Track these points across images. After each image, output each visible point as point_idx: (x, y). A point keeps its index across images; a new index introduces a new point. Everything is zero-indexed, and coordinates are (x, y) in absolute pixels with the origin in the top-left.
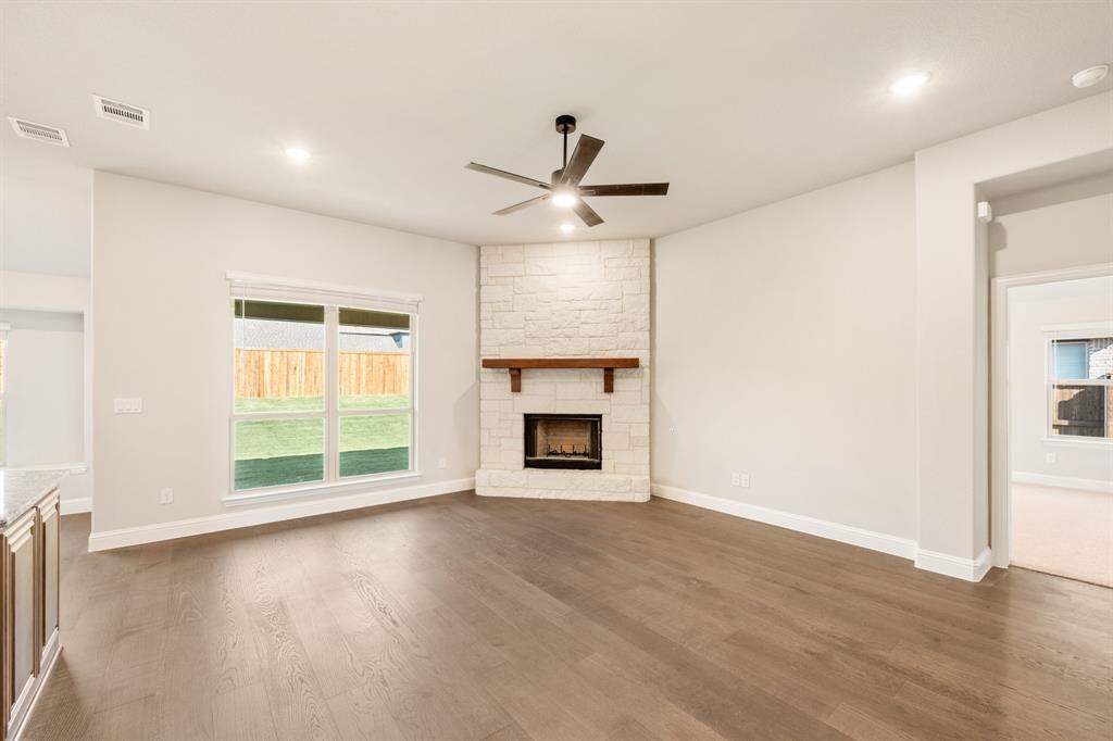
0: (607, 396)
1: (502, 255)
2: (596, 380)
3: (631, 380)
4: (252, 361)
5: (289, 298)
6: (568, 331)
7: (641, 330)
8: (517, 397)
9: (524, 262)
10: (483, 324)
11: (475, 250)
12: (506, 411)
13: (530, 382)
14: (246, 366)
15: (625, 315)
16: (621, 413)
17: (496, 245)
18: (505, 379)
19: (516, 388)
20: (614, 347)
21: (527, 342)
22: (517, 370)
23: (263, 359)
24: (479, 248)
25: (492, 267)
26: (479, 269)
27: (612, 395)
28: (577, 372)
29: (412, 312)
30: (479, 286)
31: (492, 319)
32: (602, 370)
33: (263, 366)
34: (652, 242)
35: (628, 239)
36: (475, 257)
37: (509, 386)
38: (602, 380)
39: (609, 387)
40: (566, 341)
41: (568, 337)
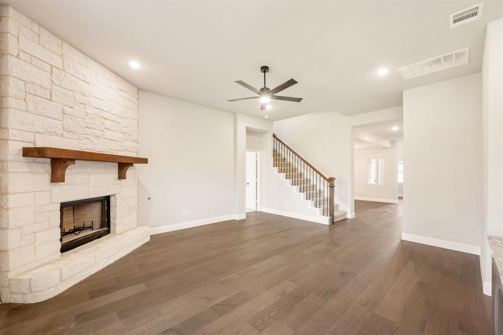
0: (119, 182)
6: (98, 133)
9: (62, 57)
27: (123, 181)
32: (117, 164)
34: (138, 90)
37: (47, 176)
38: (117, 171)
39: (122, 176)
40: (95, 140)
41: (97, 136)
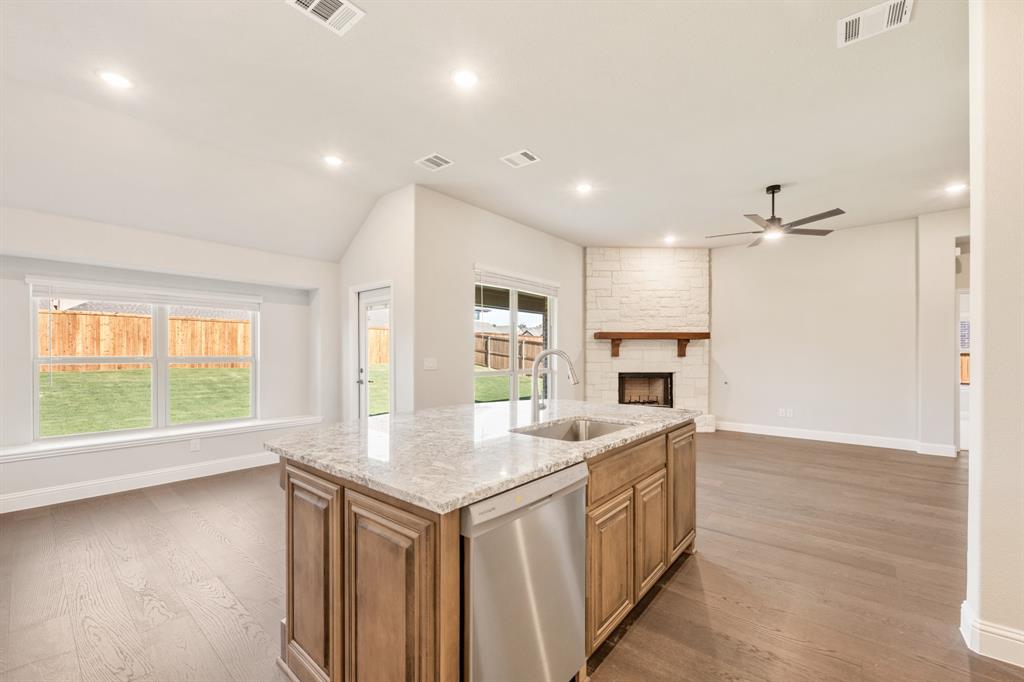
0: (679, 359)
1: (604, 254)
2: (672, 347)
3: (697, 348)
4: (226, 333)
5: (496, 283)
6: (652, 312)
7: (703, 312)
8: (616, 361)
9: (620, 261)
10: (588, 306)
11: (581, 251)
12: (606, 369)
13: (625, 349)
14: (220, 337)
15: (692, 301)
16: (688, 373)
17: (599, 247)
18: (607, 346)
19: (615, 354)
20: (684, 324)
21: (623, 319)
22: (616, 341)
23: (237, 331)
24: (585, 249)
25: (595, 262)
26: (585, 264)
27: (684, 359)
28: (658, 342)
29: (549, 294)
30: (585, 276)
31: (596, 302)
32: (676, 341)
33: (237, 338)
34: (710, 250)
35: (694, 248)
36: (581, 255)
37: (609, 353)
38: (676, 348)
39: (682, 353)
40: (650, 320)
41: (652, 316)
